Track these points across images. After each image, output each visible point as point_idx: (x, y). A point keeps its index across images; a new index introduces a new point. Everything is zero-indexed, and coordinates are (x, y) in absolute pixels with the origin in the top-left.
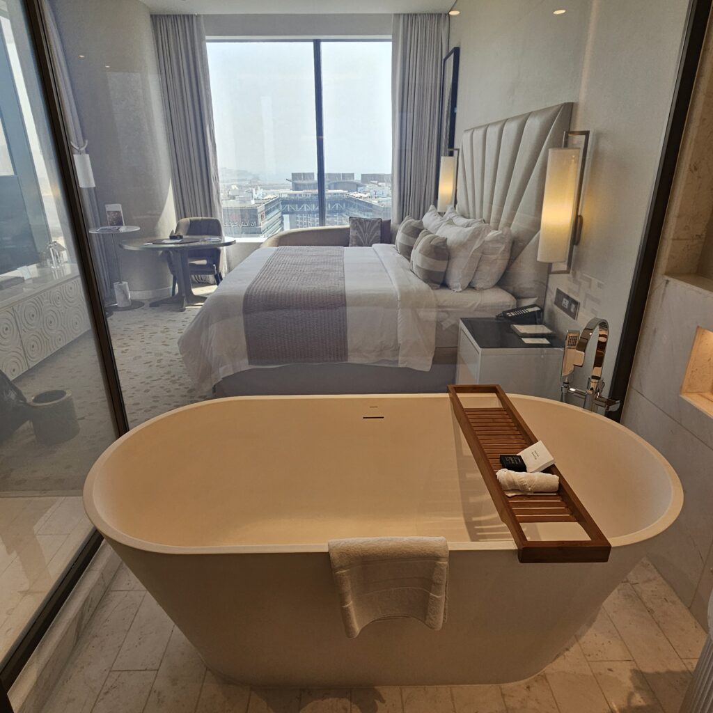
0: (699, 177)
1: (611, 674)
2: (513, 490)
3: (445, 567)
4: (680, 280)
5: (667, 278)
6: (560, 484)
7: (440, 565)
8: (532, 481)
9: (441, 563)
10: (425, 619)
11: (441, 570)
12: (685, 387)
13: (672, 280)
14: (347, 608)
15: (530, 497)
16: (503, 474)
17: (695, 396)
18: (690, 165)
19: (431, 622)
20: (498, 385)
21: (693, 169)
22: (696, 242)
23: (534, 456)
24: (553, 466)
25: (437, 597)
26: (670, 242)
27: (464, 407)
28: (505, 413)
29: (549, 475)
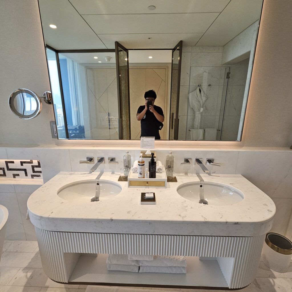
1: (17, 279)
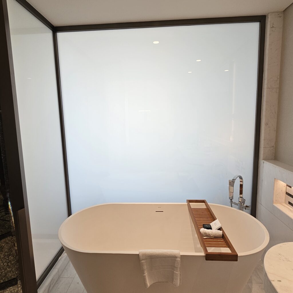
0: (269, 127)
2: (206, 236)
3: (179, 261)
4: (268, 162)
5: (263, 161)
6: (223, 234)
7: (177, 260)
8: (213, 233)
9: (177, 259)
10: (173, 282)
11: (178, 262)
12: (274, 201)
13: (265, 161)
14: (144, 276)
15: (212, 239)
16: (203, 230)
17: (279, 204)
18: (265, 123)
19: (175, 283)
20: (205, 200)
21: (266, 124)
22: (272, 148)
23: (215, 225)
24: (221, 228)
25: (177, 273)
26: (263, 148)
27: (192, 208)
28: (207, 210)
29: (219, 231)
